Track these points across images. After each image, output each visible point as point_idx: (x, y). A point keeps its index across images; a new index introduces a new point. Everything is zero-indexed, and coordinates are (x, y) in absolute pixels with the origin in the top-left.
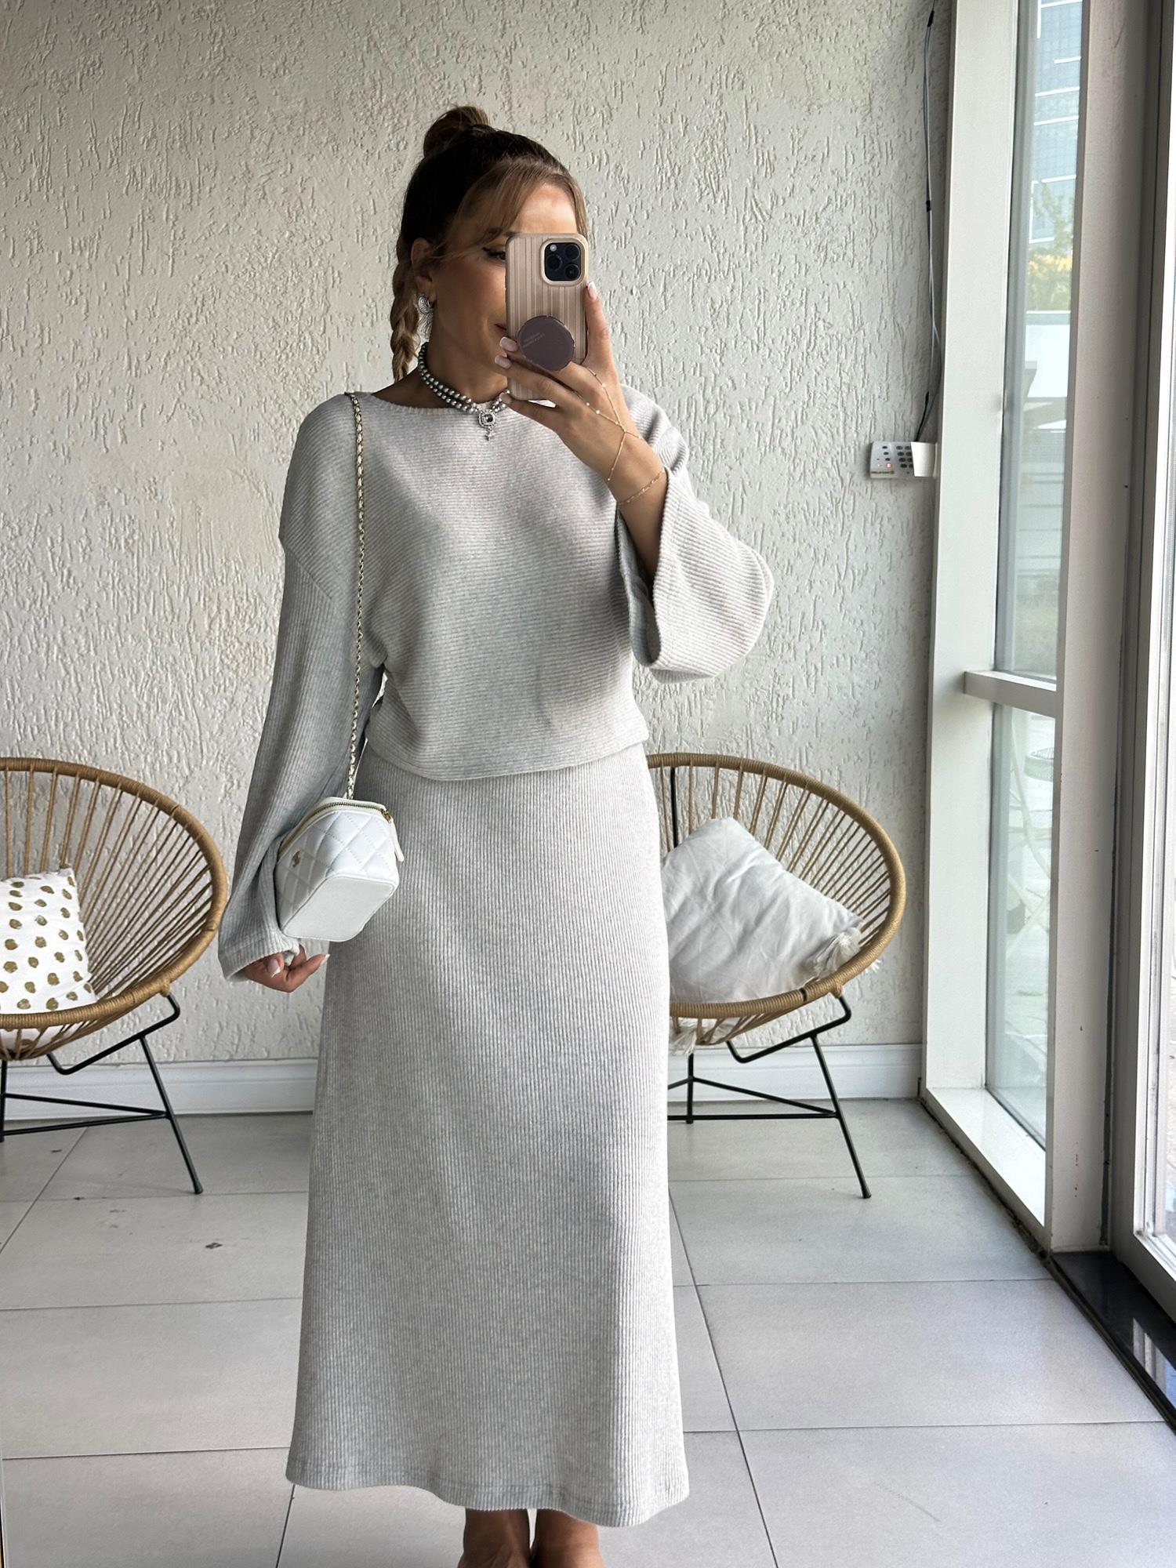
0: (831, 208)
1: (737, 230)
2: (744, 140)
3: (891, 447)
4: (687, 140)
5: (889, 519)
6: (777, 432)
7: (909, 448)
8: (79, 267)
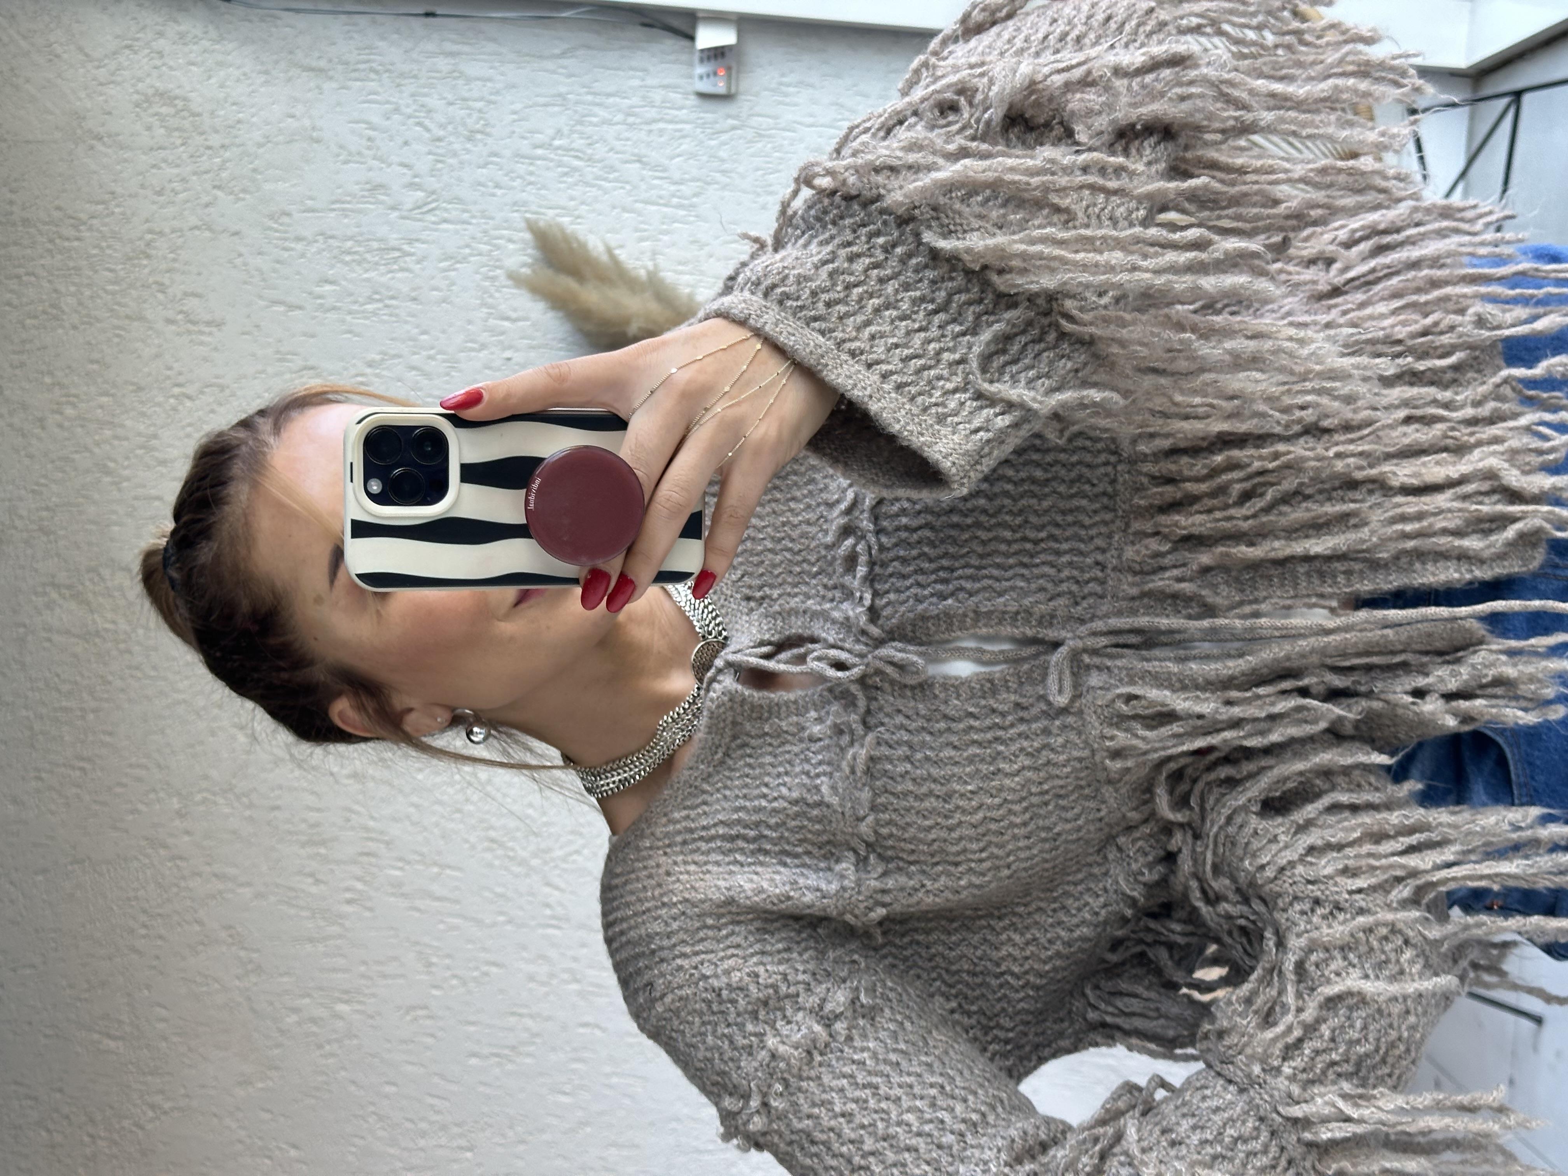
0: (427, 122)
1: (446, 231)
2: (346, 216)
3: (700, 70)
4: (344, 283)
5: (783, 75)
6: (675, 201)
7: (702, 51)
8: (448, 968)
